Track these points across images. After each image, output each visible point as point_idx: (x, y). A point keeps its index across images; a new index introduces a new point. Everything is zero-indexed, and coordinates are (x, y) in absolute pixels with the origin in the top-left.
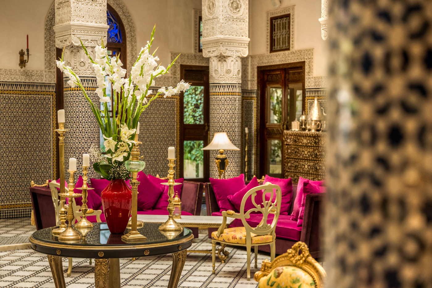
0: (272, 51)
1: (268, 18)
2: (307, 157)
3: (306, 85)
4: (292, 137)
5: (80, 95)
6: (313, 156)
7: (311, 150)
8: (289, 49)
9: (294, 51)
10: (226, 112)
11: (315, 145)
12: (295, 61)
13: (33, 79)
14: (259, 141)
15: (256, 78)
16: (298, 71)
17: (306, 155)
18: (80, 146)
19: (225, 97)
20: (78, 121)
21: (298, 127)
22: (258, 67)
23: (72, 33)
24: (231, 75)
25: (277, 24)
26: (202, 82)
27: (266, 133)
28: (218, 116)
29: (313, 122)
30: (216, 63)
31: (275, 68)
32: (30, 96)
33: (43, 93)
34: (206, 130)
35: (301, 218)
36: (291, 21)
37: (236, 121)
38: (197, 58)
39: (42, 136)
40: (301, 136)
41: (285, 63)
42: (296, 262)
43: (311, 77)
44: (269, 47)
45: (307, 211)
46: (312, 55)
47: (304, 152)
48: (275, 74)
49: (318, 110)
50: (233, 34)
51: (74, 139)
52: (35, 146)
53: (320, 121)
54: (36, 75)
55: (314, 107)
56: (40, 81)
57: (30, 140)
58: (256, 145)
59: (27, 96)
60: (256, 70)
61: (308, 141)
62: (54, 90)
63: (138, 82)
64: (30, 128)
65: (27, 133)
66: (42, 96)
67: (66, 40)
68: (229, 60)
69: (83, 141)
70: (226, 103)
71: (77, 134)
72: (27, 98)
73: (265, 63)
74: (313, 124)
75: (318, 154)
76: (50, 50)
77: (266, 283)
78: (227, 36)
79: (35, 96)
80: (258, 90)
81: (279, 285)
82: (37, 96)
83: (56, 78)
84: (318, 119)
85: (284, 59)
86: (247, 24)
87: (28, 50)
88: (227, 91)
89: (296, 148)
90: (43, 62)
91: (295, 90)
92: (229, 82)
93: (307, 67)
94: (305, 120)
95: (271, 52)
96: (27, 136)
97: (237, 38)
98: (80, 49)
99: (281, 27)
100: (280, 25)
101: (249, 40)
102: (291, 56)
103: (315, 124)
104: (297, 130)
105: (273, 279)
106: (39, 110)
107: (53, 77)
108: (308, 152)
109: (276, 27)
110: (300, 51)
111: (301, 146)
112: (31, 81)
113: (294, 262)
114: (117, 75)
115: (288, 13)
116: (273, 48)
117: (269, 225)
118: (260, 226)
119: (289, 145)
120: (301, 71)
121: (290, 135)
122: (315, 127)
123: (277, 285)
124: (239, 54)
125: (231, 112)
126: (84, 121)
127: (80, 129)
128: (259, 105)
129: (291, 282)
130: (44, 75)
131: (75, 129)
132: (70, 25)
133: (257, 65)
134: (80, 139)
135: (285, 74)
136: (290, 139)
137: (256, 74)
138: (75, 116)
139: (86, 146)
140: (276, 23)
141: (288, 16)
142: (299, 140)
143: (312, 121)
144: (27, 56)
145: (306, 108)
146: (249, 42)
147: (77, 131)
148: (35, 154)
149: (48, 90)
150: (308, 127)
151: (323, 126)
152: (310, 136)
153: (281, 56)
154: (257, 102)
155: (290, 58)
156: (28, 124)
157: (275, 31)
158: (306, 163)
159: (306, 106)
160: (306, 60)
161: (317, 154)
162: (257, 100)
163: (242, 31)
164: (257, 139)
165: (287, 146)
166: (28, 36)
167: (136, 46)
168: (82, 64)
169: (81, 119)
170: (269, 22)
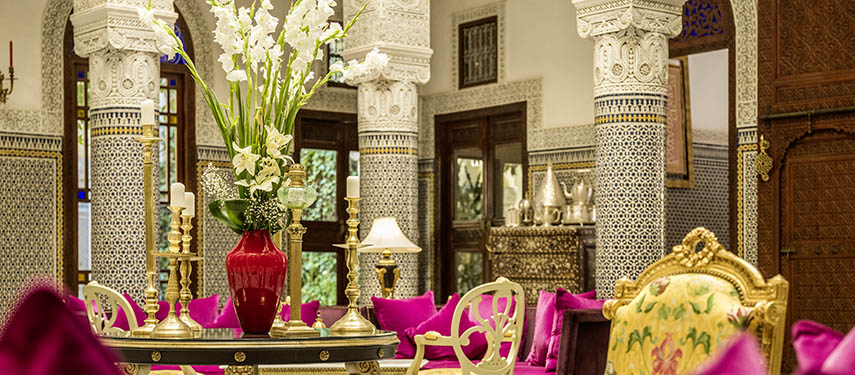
0: (462, 85)
1: (454, 26)
2: (535, 274)
3: (529, 145)
4: (507, 239)
5: (124, 142)
6: (548, 272)
7: (544, 261)
8: (495, 81)
9: (506, 84)
10: (390, 185)
11: (550, 250)
12: (508, 102)
13: (20, 127)
14: (439, 254)
15: (432, 138)
16: (513, 120)
17: (533, 269)
18: (123, 239)
19: (390, 156)
20: (119, 191)
21: (518, 220)
22: (436, 116)
23: (110, 25)
24: (399, 115)
25: (472, 36)
26: (334, 143)
27: (452, 239)
28: (376, 193)
29: (546, 209)
30: (372, 93)
31: (467, 117)
32: (14, 159)
33: (38, 154)
34: (341, 233)
35: (552, 357)
36: (499, 28)
37: (410, 202)
38: (325, 96)
39: (37, 235)
40: (524, 236)
41: (488, 106)
42: (693, 265)
43: (539, 129)
44: (457, 77)
45: (566, 341)
46: (541, 89)
47: (530, 265)
48: (469, 129)
49: (555, 188)
50: (402, 40)
51: (112, 226)
52: (22, 254)
53: (559, 208)
54: (25, 120)
55: (546, 182)
56: (32, 132)
57: (13, 243)
58: (433, 261)
59: (9, 158)
60: (432, 122)
61: (538, 244)
62: (60, 149)
63: (299, 44)
64: (14, 220)
65: (9, 229)
66: (37, 159)
67: (95, 40)
68: (395, 88)
69: (129, 229)
70: (390, 168)
71: (118, 217)
72: (9, 162)
73: (451, 108)
74: (546, 213)
75: (557, 267)
76: (52, 73)
77: (635, 310)
78: (392, 43)
79: (23, 159)
80: (436, 158)
81: (664, 305)
82: (28, 159)
83: (63, 126)
84: (554, 205)
85: (486, 100)
86: (428, 22)
87: (11, 70)
88: (393, 145)
89: (514, 258)
90: (40, 95)
91: (502, 163)
92: (396, 130)
93: (530, 112)
94: (531, 208)
95: (460, 88)
96: (8, 234)
97: (410, 47)
98: (123, 56)
99: (480, 42)
100: (478, 38)
101: (432, 52)
102: (499, 93)
103: (551, 212)
104: (515, 225)
105: (650, 298)
106: (31, 186)
107: (58, 123)
108: (537, 265)
109: (470, 42)
110: (517, 83)
111: (524, 253)
112: (16, 130)
113: (689, 265)
114: (261, 28)
115: (494, 14)
116: (465, 79)
117: (504, 358)
118: (488, 360)
119: (500, 253)
120: (519, 119)
121: (503, 235)
122: (551, 217)
123: (661, 306)
124: (413, 78)
125: (400, 185)
126: (130, 191)
127: (124, 207)
128: (439, 187)
129: (689, 294)
130: (41, 121)
131: (113, 207)
132: (107, 10)
133: (435, 113)
134: (123, 226)
135: (488, 127)
136: (503, 243)
137: (432, 130)
138: (113, 181)
139: (135, 239)
140: (470, 34)
141: (493, 20)
142: (519, 243)
143: (543, 207)
144: (9, 81)
145: (529, 187)
146: (433, 55)
147: (118, 210)
148: (23, 270)
149: (48, 148)
150: (537, 218)
151: (564, 215)
152: (541, 235)
153: (481, 95)
154: (436, 182)
155: (497, 98)
156: (9, 212)
157: (467, 48)
158: (535, 285)
159: (530, 183)
160: (528, 99)
161: (554, 267)
162: (435, 178)
163: (418, 35)
164: (436, 250)
165: (496, 256)
166: (11, 43)
167: (212, 70)
168: (128, 84)
169: (125, 187)
170: (457, 33)
